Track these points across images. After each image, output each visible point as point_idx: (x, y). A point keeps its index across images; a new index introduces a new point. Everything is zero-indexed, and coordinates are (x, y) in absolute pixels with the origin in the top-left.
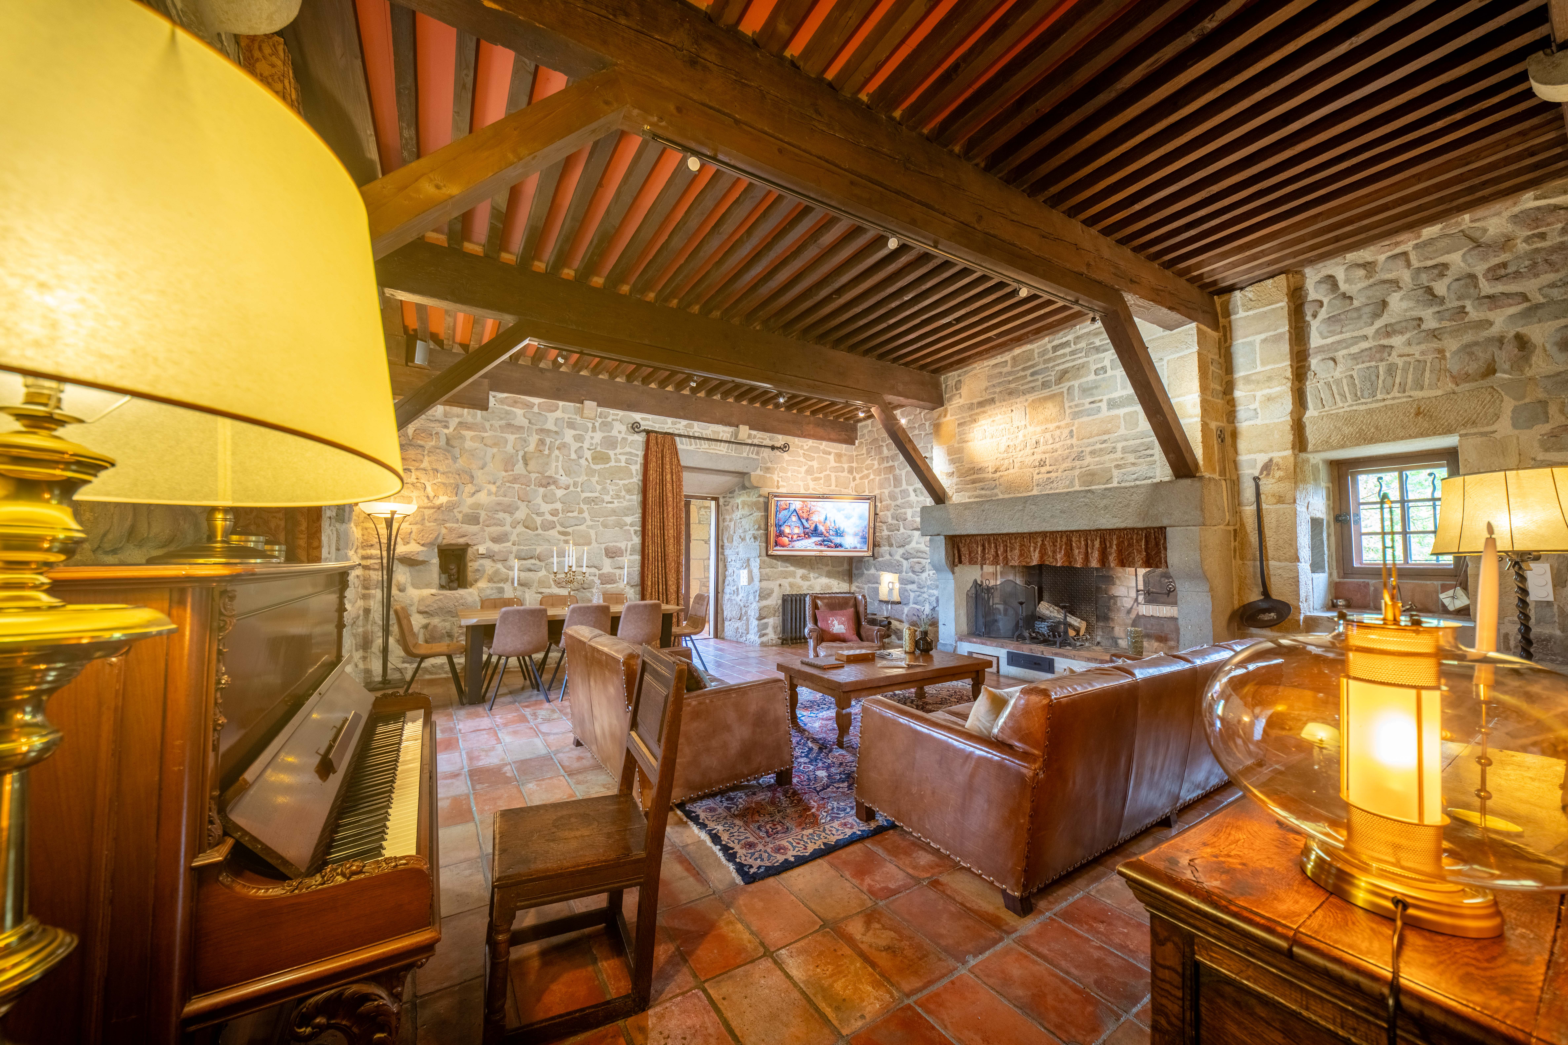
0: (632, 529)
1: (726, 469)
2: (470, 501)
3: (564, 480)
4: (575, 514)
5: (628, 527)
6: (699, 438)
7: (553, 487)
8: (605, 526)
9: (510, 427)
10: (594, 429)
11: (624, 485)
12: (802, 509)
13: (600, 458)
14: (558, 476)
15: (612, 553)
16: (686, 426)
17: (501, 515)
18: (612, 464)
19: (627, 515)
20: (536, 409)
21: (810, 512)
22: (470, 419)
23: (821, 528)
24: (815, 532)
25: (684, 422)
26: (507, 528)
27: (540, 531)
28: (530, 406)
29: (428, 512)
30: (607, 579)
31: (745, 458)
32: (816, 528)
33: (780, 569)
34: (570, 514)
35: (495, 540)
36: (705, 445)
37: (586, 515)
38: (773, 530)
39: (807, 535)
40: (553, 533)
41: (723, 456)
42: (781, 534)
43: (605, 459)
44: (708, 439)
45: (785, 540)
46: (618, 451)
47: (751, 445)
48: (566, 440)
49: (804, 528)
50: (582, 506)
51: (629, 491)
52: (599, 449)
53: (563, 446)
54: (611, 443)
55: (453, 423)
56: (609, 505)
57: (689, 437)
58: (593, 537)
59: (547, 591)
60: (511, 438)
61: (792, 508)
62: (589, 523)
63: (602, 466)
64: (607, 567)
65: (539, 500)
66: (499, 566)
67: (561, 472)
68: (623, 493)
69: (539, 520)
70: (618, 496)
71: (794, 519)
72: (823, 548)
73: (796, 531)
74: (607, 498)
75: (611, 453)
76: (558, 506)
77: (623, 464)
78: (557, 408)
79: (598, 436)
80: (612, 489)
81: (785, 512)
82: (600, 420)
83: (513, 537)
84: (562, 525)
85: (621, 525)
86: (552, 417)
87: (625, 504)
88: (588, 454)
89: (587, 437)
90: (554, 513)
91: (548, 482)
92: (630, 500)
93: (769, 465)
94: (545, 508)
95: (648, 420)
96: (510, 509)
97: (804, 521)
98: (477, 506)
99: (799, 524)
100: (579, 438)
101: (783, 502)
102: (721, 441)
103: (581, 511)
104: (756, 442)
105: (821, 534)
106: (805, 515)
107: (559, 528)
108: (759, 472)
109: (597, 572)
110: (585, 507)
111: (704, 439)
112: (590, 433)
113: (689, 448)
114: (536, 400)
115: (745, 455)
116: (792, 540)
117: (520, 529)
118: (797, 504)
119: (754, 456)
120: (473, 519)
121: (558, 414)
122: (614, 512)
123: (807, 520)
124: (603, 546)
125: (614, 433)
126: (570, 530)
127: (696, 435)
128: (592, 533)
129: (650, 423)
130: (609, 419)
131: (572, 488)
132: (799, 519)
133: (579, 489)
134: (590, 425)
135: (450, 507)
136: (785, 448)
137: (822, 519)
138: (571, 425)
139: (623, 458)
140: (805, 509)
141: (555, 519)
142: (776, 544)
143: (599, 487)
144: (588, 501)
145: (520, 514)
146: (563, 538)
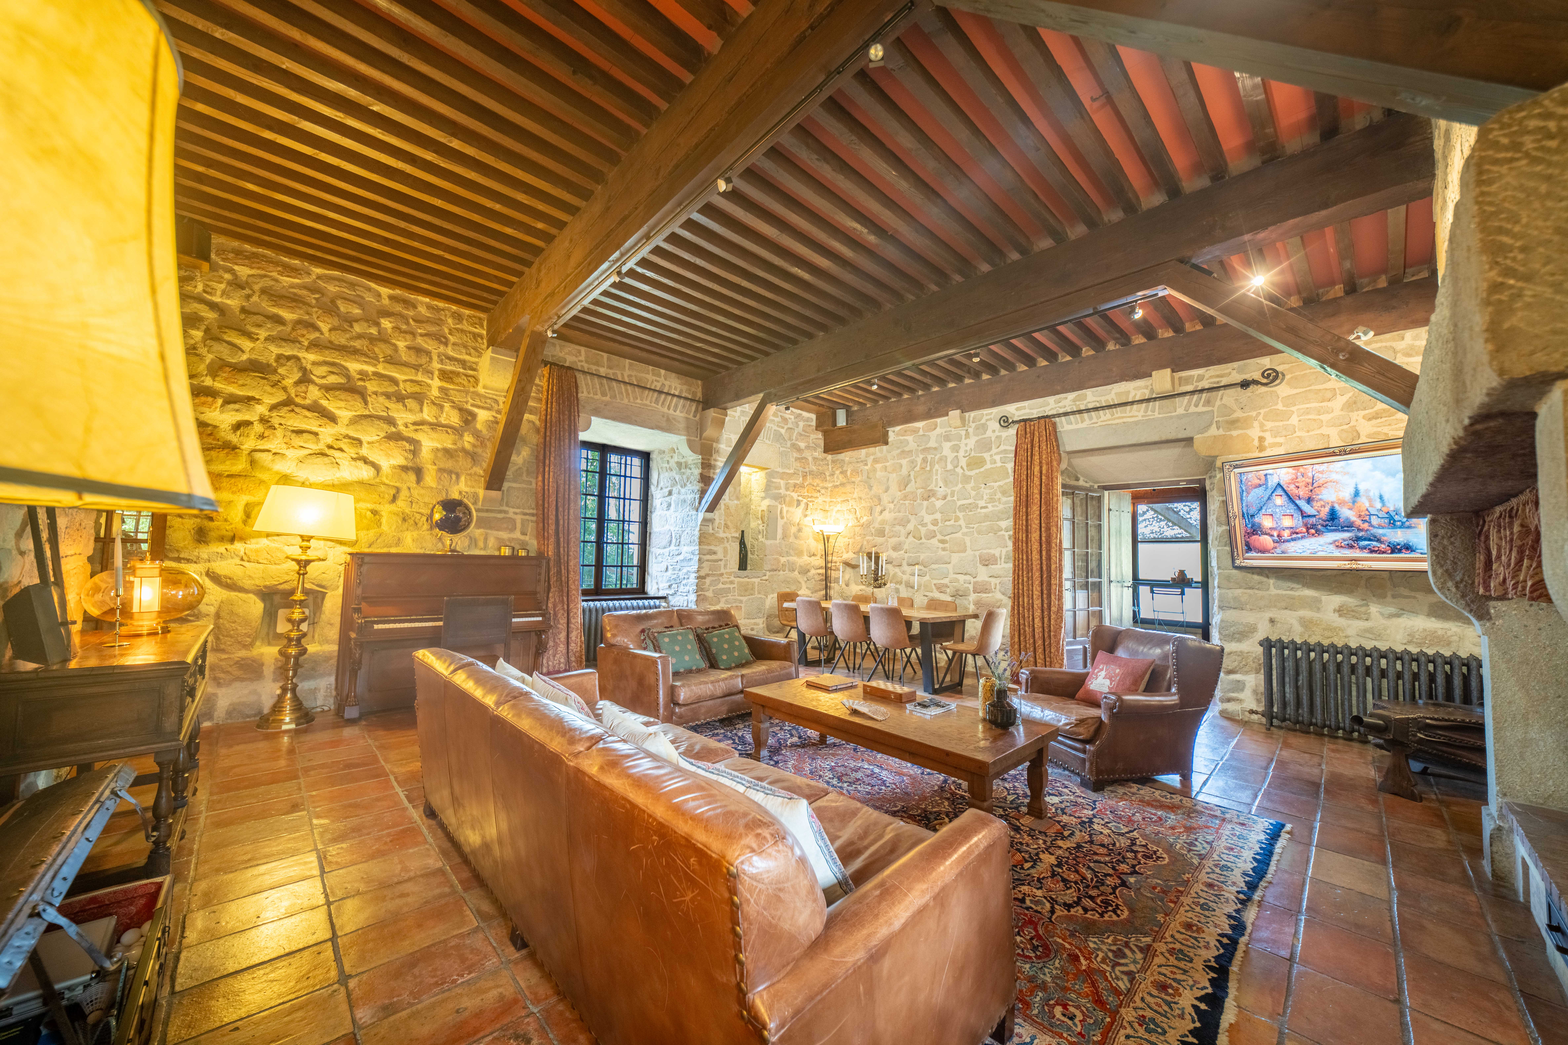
0: (1007, 534)
1: (1143, 440)
2: (880, 518)
3: (941, 492)
4: (952, 522)
5: (1003, 533)
6: (1096, 409)
7: (933, 499)
8: (979, 532)
9: (904, 454)
10: (967, 435)
11: (1000, 486)
12: (1294, 481)
13: (975, 463)
14: (938, 489)
15: (987, 561)
16: (1074, 400)
17: (898, 528)
18: (988, 466)
19: (1002, 519)
20: (921, 433)
21: (1313, 486)
22: (879, 455)
23: (1346, 513)
24: (1333, 520)
25: (1071, 396)
26: (902, 538)
27: (923, 540)
28: (916, 431)
29: (857, 529)
30: (981, 588)
31: (1180, 417)
32: (1333, 516)
33: (1273, 591)
34: (947, 523)
35: (895, 549)
36: (1105, 416)
37: (962, 522)
38: (1239, 526)
39: (1313, 529)
40: (934, 541)
41: (1136, 423)
42: (1255, 530)
43: (981, 462)
44: (1109, 407)
45: (1266, 541)
46: (994, 451)
47: (1193, 393)
48: (944, 453)
49: (1304, 515)
50: (958, 514)
51: (1004, 493)
52: (973, 454)
53: (943, 459)
54: (985, 445)
55: (870, 460)
56: (983, 510)
57: (1080, 412)
58: (968, 544)
59: (930, 594)
60: (904, 462)
61: (1273, 482)
62: (964, 530)
63: (977, 471)
64: (983, 575)
65: (923, 513)
66: (897, 570)
67: (941, 484)
68: (999, 495)
69: (923, 530)
70: (992, 500)
71: (1279, 501)
72: (1357, 553)
73: (1287, 522)
74: (981, 503)
75: (986, 456)
76: (938, 516)
77: (999, 464)
78: (936, 426)
79: (972, 442)
80: (986, 492)
81: (1260, 491)
82: (973, 425)
83: (906, 547)
84: (941, 533)
85: (996, 531)
86: (933, 434)
87: (1001, 507)
88: (963, 462)
89: (962, 445)
90: (935, 523)
91: (929, 495)
92: (1006, 503)
93: (1239, 414)
94: (928, 519)
95: (1024, 408)
96: (904, 522)
97: (1302, 504)
98: (883, 522)
99: (1291, 509)
100: (956, 448)
101: (1252, 474)
102: (1132, 403)
103: (957, 519)
104: (1205, 384)
105: (1348, 526)
106: (1302, 492)
107: (939, 537)
108: (1213, 431)
109: (972, 580)
110: (960, 515)
111: (1103, 408)
112: (964, 441)
113: (1080, 426)
114: (920, 425)
115: (1180, 411)
116: (1280, 540)
117: (911, 538)
118: (1282, 474)
119: (1201, 409)
120: (881, 533)
121: (938, 431)
122: (986, 517)
123: (1309, 501)
124: (977, 553)
125: (989, 433)
126: (947, 538)
127: (1090, 406)
128: (967, 540)
129: (1027, 411)
130: (983, 421)
131: (949, 498)
132: (1291, 499)
133: (955, 498)
134: (963, 433)
135: (869, 524)
136: (1272, 377)
137: (1347, 494)
138: (947, 438)
139: (997, 458)
140: (1301, 481)
141: (935, 528)
142: (1249, 548)
143: (973, 493)
144: (963, 508)
145: (910, 527)
146: (941, 545)
